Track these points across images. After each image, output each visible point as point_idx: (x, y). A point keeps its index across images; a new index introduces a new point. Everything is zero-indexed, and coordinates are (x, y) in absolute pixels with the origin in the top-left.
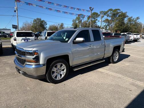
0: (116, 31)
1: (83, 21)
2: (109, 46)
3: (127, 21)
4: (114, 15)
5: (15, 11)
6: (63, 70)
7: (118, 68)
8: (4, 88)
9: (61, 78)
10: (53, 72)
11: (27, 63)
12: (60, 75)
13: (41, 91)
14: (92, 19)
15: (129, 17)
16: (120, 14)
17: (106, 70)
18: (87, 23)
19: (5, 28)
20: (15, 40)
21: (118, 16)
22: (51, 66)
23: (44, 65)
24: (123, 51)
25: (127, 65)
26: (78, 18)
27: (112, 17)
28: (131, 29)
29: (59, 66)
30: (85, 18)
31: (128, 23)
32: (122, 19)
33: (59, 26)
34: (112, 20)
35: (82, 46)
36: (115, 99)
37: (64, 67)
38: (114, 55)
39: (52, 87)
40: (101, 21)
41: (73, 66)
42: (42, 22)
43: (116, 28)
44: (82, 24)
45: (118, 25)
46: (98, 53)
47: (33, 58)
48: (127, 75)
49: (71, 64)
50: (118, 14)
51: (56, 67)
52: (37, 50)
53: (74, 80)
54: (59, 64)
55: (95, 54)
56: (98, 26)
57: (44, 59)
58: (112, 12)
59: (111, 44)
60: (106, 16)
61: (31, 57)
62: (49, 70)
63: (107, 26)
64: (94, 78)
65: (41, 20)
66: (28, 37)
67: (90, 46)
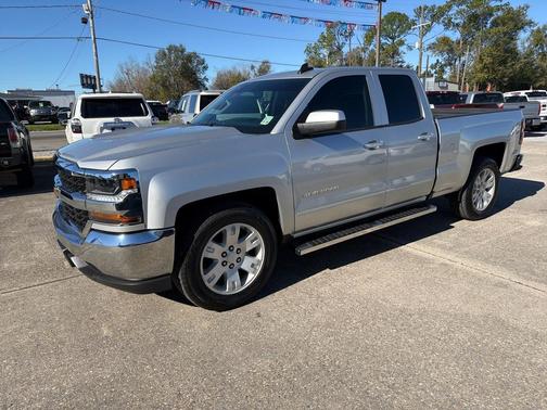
0: (482, 86)
1: (345, 50)
2: (454, 145)
3: (526, 45)
4: (474, 20)
5: (85, 21)
6: (253, 253)
7: (493, 238)
8: (10, 329)
9: (242, 285)
10: (209, 263)
11: (96, 226)
12: (237, 273)
13: (158, 342)
14: (383, 41)
15: (535, 28)
16: (500, 13)
17: (443, 247)
18: (365, 56)
19: (55, 88)
20: (78, 129)
21: (488, 26)
22: (196, 235)
23: (166, 233)
24: (516, 166)
25: (533, 227)
26: (327, 40)
27: (464, 27)
28: (542, 76)
29: (231, 237)
30: (354, 39)
31: (532, 53)
32: (505, 34)
33: (252, 73)
34: (465, 43)
35: (335, 148)
36: (483, 391)
37: (255, 238)
38: (477, 183)
39: (205, 324)
40: (421, 48)
41: (295, 236)
42: (190, 58)
43: (480, 75)
44: (341, 60)
45: (488, 60)
46: (409, 178)
47: (117, 205)
48: (533, 273)
49: (286, 229)
50: (491, 15)
51: (220, 239)
52: (133, 170)
53: (299, 295)
54: (234, 229)
55: (396, 182)
56: (408, 67)
57: (164, 206)
58: (464, 7)
59: (465, 137)
60: (442, 27)
61: (109, 201)
62: (190, 252)
63: (445, 65)
64: (389, 285)
65: (183, 51)
66: (124, 119)
67: (368, 146)
